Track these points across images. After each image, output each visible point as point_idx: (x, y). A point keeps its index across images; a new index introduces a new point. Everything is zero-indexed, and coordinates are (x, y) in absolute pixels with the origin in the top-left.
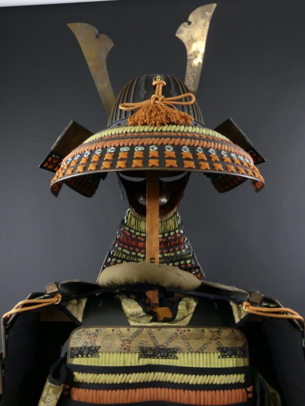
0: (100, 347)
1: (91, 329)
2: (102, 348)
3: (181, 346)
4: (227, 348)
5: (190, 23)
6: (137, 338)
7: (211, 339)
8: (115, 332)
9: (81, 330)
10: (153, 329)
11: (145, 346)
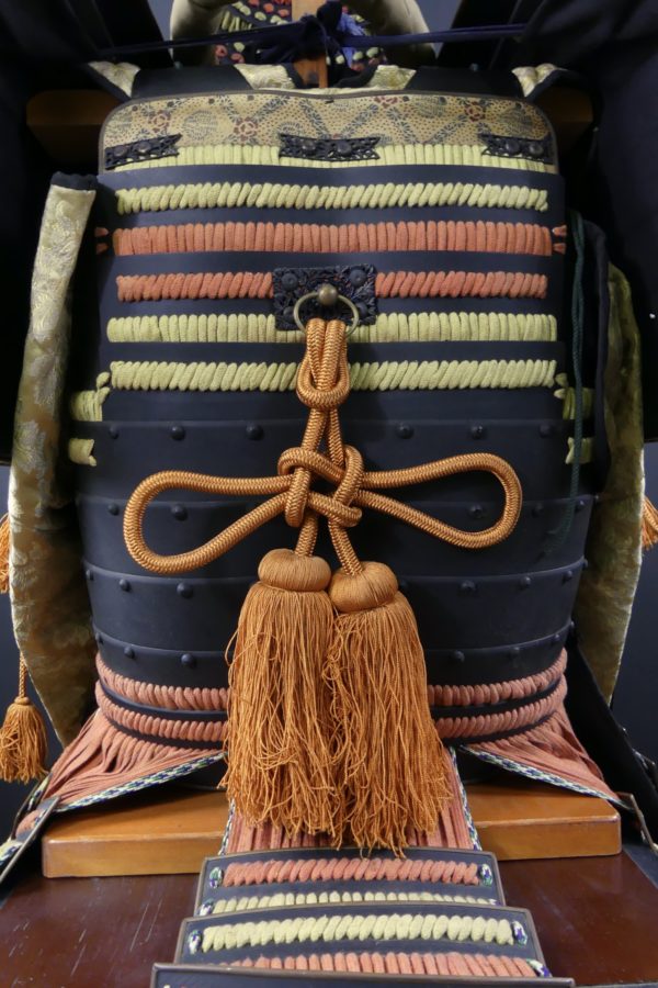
0: (178, 137)
1: (154, 103)
2: (185, 138)
3: (387, 133)
6: (273, 116)
7: (462, 118)
8: (217, 103)
10: (313, 101)
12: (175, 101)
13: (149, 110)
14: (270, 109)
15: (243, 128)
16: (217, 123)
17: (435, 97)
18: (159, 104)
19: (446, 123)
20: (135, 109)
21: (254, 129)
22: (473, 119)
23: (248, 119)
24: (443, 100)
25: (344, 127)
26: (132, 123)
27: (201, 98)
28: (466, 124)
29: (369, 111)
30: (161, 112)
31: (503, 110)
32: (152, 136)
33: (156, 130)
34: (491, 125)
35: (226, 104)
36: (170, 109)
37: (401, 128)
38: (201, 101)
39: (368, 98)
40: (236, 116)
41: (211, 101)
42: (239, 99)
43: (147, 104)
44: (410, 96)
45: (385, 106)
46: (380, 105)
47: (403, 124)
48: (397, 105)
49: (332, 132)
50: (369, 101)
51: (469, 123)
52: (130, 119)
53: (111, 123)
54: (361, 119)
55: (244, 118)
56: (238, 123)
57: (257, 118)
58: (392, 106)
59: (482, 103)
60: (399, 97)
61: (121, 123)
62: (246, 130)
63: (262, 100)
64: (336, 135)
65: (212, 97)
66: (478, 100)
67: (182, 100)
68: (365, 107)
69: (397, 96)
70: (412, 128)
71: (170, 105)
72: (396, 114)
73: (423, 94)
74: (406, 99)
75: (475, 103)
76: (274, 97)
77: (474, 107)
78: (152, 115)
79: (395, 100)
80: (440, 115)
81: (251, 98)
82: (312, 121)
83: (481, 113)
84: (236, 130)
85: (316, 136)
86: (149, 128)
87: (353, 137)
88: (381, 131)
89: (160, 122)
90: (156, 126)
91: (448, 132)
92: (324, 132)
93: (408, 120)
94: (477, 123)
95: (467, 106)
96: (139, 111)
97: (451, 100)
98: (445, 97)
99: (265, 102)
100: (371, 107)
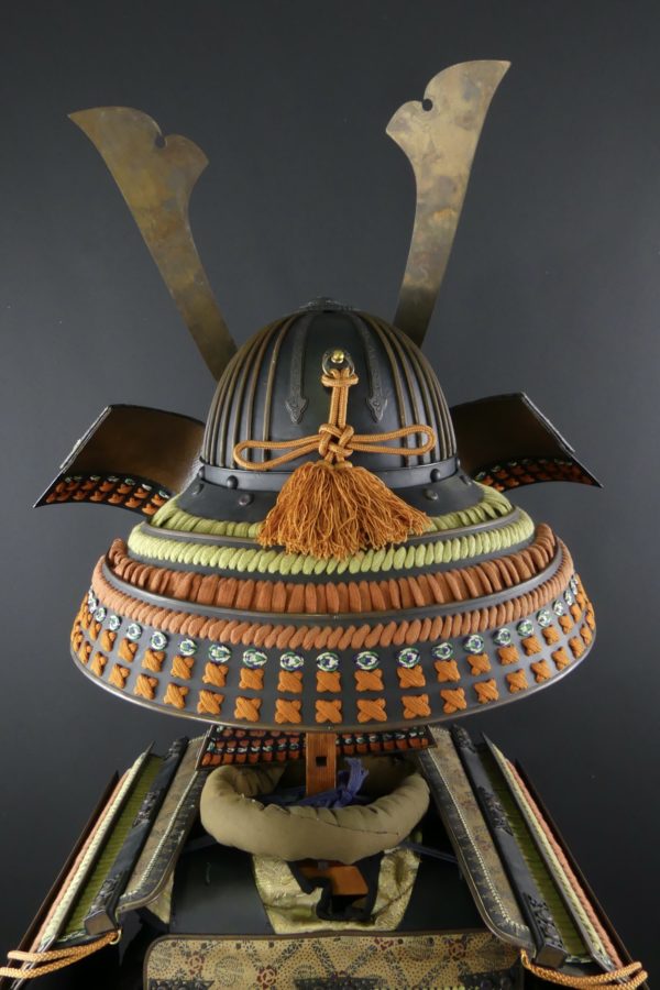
0: (212, 983)
1: (190, 943)
2: (217, 984)
3: (384, 975)
4: (480, 975)
5: (428, 105)
6: (289, 962)
7: (446, 958)
8: (243, 949)
9: (170, 942)
10: (323, 940)
11: (306, 976)
12: (207, 942)
13: (186, 950)
14: (289, 954)
15: (265, 976)
16: (242, 971)
17: (425, 938)
18: (194, 945)
19: (433, 965)
20: (174, 945)
21: (273, 977)
22: (455, 959)
23: (269, 967)
24: (431, 940)
25: (348, 964)
26: (172, 959)
27: (230, 942)
28: (449, 964)
29: (370, 952)
30: (196, 953)
31: (481, 945)
32: (189, 977)
33: (192, 972)
34: (470, 963)
35: (251, 951)
36: (203, 952)
37: (396, 972)
38: (229, 945)
39: (369, 938)
40: (258, 964)
41: (238, 946)
42: (261, 945)
43: (184, 942)
44: (404, 939)
45: (383, 948)
46: (379, 947)
47: (397, 968)
48: (392, 948)
49: (338, 969)
50: (370, 941)
51: (453, 964)
52: (170, 955)
53: (153, 954)
54: (363, 959)
55: (266, 966)
56: (261, 971)
57: (277, 965)
58: (388, 949)
59: (464, 938)
60: (395, 939)
61: (162, 957)
62: (267, 978)
63: (281, 945)
64: (342, 972)
65: (239, 942)
66: (460, 937)
67: (214, 943)
68: (366, 947)
69: (393, 939)
70: (405, 972)
71: (204, 946)
72: (391, 957)
73: (415, 936)
74: (400, 942)
75: (458, 941)
76: (290, 942)
77: (456, 946)
78: (188, 955)
79: (391, 944)
80: (428, 957)
81: (271, 945)
82: (322, 961)
83: (462, 951)
84: (259, 979)
85: (325, 975)
86: (186, 968)
87: (356, 976)
88: (378, 973)
89: (195, 964)
90: (192, 968)
91: (434, 974)
92: (332, 970)
93: (401, 964)
94: (458, 962)
95: (451, 945)
96: (177, 948)
97: (437, 939)
98: (434, 937)
99: (283, 948)
100: (371, 948)
